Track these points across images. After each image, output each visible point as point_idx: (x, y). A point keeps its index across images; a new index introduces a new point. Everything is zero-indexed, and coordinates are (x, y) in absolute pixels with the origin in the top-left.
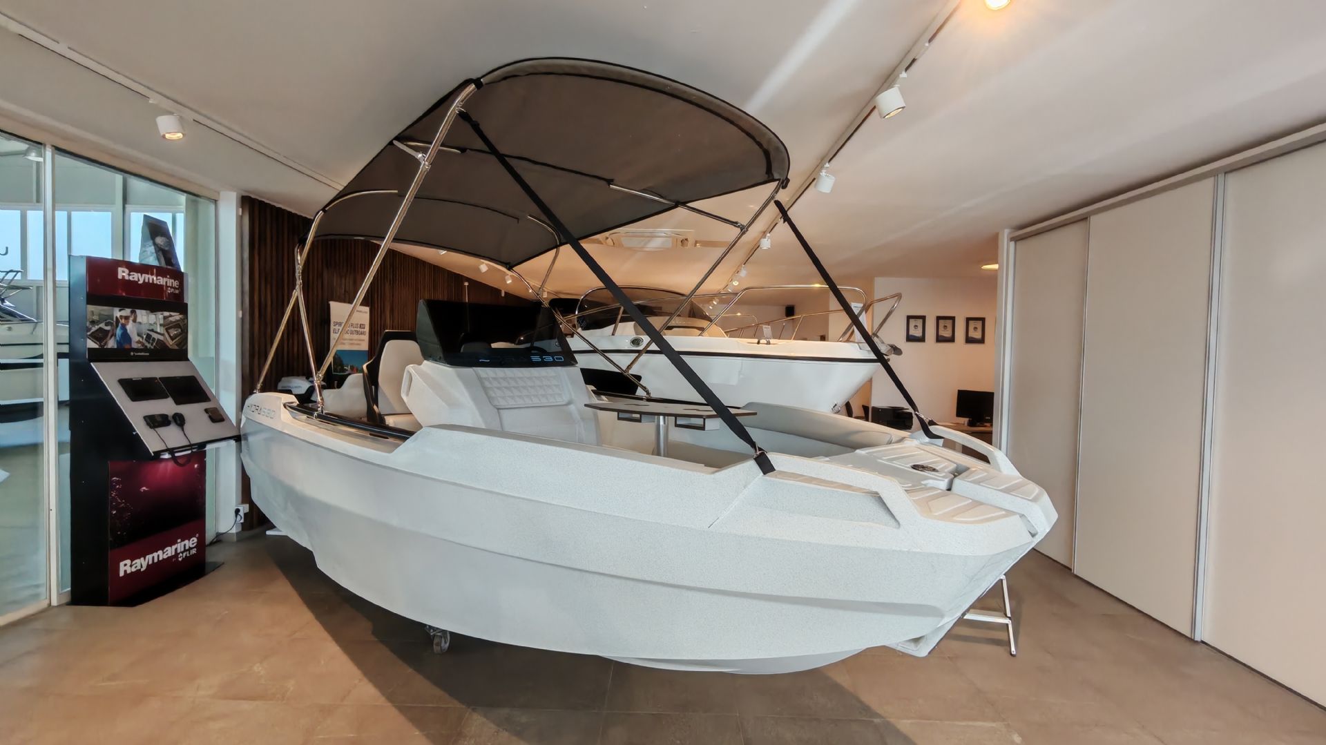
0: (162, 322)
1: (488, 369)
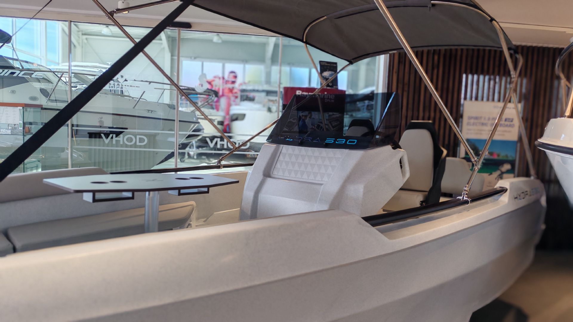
0: (327, 118)
1: (290, 147)
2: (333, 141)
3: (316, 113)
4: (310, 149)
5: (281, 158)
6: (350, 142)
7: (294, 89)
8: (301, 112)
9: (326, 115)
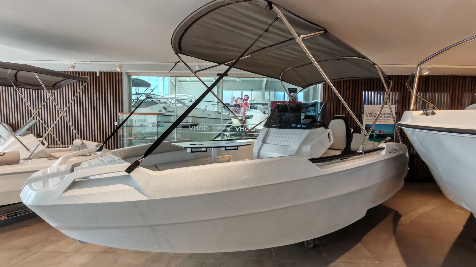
0: (293, 115)
1: (274, 129)
2: (295, 126)
3: (287, 113)
4: (284, 130)
5: (270, 134)
6: (303, 126)
7: (276, 102)
8: (280, 113)
9: (292, 114)
